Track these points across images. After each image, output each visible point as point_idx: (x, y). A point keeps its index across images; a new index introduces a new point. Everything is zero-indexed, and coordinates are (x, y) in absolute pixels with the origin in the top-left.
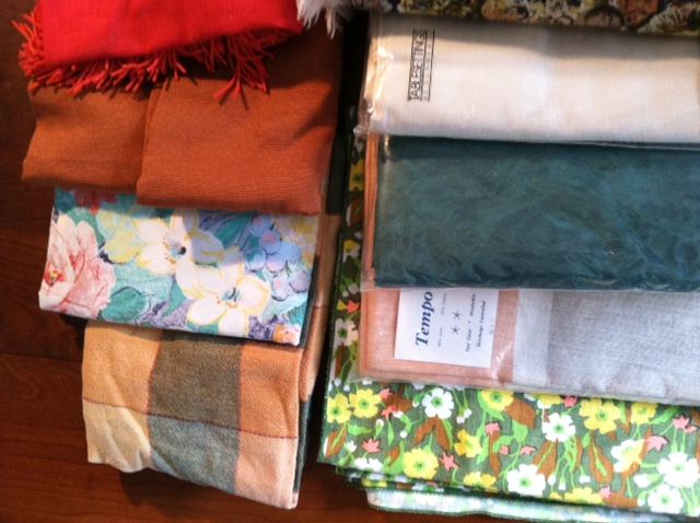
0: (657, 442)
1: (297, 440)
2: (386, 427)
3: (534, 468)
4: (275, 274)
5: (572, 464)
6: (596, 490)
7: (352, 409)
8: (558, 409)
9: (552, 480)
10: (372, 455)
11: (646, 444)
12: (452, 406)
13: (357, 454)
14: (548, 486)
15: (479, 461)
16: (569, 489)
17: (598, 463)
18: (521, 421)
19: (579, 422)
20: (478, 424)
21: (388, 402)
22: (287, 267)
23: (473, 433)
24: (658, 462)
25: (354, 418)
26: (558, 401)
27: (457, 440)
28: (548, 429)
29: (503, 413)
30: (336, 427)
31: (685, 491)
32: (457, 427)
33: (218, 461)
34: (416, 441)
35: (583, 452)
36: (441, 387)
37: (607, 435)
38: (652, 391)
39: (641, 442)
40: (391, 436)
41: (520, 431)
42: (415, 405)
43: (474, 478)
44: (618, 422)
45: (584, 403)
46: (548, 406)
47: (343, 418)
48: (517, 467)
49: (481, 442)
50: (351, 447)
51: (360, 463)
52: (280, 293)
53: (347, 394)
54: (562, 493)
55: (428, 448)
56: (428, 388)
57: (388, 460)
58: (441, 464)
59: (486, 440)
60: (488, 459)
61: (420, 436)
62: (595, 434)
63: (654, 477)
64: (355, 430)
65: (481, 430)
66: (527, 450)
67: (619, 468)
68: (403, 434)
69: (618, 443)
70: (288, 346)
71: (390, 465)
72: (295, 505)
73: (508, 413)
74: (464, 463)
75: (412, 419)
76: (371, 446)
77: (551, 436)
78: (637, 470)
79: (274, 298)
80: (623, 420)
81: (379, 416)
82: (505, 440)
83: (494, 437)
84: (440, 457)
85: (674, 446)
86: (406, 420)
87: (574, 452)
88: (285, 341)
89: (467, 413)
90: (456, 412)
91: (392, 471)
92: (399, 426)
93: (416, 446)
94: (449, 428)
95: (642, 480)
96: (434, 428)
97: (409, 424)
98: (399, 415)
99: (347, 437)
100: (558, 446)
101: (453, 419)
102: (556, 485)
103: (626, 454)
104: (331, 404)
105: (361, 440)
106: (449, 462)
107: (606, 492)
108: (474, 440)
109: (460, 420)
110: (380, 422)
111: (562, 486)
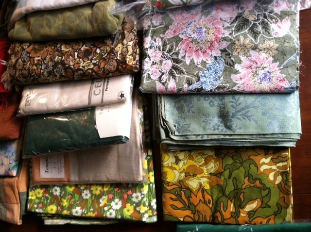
0: (111, 196)
1: (19, 204)
2: (44, 199)
3: (80, 208)
4: (10, 157)
5: (89, 205)
6: (93, 213)
7: (36, 195)
8: (86, 189)
9: (84, 210)
10: (40, 208)
11: (108, 197)
12: (60, 191)
13: (37, 208)
14: (82, 213)
15: (66, 207)
16: (87, 213)
17: (96, 204)
18: (77, 194)
19: (91, 192)
20: (66, 196)
21: (45, 192)
22: (13, 154)
23: (65, 199)
24: (111, 202)
25: (37, 197)
26: (86, 186)
27: (61, 201)
28: (83, 195)
29: (72, 191)
30: (32, 200)
31: (117, 211)
32: (61, 197)
33: (3, 213)
34: (52, 203)
35: (93, 201)
36: (56, 186)
37: (98, 195)
38: (104, 179)
39: (107, 196)
40: (45, 202)
41: (77, 196)
42: (51, 192)
43: (65, 212)
44: (100, 191)
45: (92, 186)
46: (83, 188)
47: (33, 198)
48: (75, 208)
49: (67, 201)
50: (36, 206)
51: (37, 211)
52: (11, 162)
53: (34, 190)
54: (85, 214)
55: (54, 204)
56: (54, 186)
57: (44, 209)
58: (57, 209)
59: (68, 201)
60: (69, 206)
61: (52, 201)
62: (95, 195)
63: (110, 207)
64: (37, 201)
65: (67, 198)
66: (79, 202)
67: (101, 205)
68: (49, 201)
69: (101, 198)
70: (12, 177)
71: (44, 210)
72: (21, 224)
73: (73, 191)
74: (63, 208)
75: (50, 196)
76: (40, 205)
77: (85, 197)
78: (105, 205)
79: (10, 163)
80: (102, 190)
81: (43, 196)
82: (73, 200)
83: (71, 199)
84: (57, 207)
85: (116, 197)
86: (49, 197)
87: (90, 201)
88: (11, 175)
89: (63, 192)
90: (61, 193)
91: (45, 212)
92: (47, 199)
93: (51, 204)
94: (59, 198)
95: (106, 209)
96: (56, 199)
97: (50, 198)
98: (47, 195)
99: (35, 203)
100: (87, 200)
101: (60, 195)
102: (84, 212)
103: (103, 201)
104: (30, 194)
105: (38, 204)
106: (59, 208)
107: (96, 213)
108: (65, 201)
109: (62, 195)
110: (43, 198)
111: (86, 212)
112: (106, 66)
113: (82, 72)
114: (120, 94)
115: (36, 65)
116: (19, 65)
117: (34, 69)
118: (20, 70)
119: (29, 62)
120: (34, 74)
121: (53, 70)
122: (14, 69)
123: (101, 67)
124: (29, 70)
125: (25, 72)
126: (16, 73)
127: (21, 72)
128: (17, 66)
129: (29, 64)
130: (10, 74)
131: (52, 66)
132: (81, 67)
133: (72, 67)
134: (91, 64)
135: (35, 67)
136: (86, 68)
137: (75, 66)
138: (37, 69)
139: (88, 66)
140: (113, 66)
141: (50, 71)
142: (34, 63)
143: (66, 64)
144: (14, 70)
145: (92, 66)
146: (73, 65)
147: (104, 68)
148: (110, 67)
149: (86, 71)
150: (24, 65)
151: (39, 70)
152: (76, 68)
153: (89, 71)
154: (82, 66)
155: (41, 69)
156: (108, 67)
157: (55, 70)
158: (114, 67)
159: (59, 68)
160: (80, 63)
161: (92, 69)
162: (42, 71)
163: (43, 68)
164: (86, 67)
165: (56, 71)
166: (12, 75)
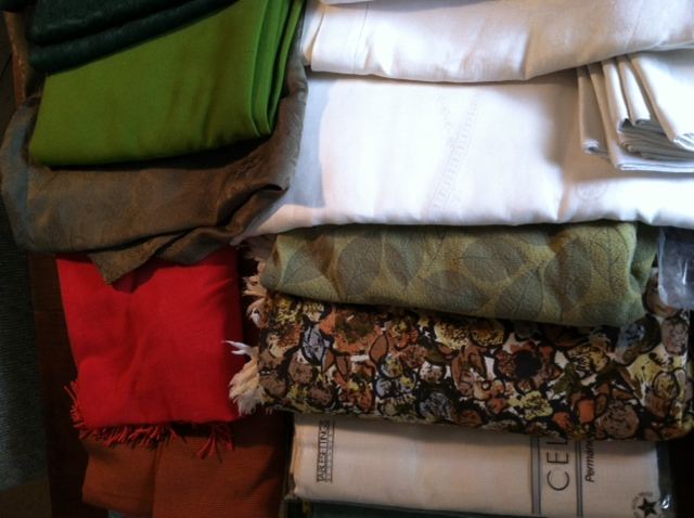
112: (599, 420)
113: (514, 423)
114: (640, 503)
115: (356, 378)
116: (298, 371)
117: (352, 391)
118: (302, 385)
119: (333, 368)
120: (350, 404)
121: (417, 403)
122: (280, 378)
123: (582, 420)
124: (333, 389)
125: (319, 394)
126: (287, 390)
127: (305, 391)
128: (291, 370)
129: (334, 373)
130: (266, 390)
131: (414, 392)
132: (511, 410)
133: (482, 404)
134: (546, 402)
135: (352, 385)
136: (529, 415)
137: (489, 403)
138: (362, 390)
139: (536, 408)
140: (624, 424)
141: (407, 404)
142: (349, 370)
143: (459, 394)
144: (281, 383)
145: (548, 411)
146: (486, 401)
147: (592, 424)
148: (615, 424)
149: (529, 422)
150: (315, 372)
151: (370, 397)
152: (496, 411)
153: (538, 424)
154: (517, 408)
155: (374, 393)
156: (608, 424)
157: (422, 405)
158: (628, 427)
159: (437, 402)
160: (507, 397)
161: (548, 419)
162: (377, 399)
163: (381, 391)
164: (527, 411)
165: (427, 408)
166: (272, 391)
